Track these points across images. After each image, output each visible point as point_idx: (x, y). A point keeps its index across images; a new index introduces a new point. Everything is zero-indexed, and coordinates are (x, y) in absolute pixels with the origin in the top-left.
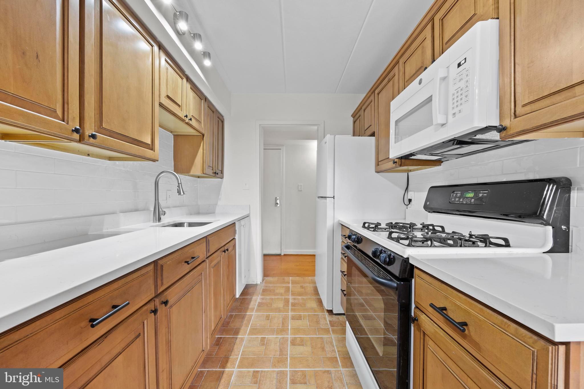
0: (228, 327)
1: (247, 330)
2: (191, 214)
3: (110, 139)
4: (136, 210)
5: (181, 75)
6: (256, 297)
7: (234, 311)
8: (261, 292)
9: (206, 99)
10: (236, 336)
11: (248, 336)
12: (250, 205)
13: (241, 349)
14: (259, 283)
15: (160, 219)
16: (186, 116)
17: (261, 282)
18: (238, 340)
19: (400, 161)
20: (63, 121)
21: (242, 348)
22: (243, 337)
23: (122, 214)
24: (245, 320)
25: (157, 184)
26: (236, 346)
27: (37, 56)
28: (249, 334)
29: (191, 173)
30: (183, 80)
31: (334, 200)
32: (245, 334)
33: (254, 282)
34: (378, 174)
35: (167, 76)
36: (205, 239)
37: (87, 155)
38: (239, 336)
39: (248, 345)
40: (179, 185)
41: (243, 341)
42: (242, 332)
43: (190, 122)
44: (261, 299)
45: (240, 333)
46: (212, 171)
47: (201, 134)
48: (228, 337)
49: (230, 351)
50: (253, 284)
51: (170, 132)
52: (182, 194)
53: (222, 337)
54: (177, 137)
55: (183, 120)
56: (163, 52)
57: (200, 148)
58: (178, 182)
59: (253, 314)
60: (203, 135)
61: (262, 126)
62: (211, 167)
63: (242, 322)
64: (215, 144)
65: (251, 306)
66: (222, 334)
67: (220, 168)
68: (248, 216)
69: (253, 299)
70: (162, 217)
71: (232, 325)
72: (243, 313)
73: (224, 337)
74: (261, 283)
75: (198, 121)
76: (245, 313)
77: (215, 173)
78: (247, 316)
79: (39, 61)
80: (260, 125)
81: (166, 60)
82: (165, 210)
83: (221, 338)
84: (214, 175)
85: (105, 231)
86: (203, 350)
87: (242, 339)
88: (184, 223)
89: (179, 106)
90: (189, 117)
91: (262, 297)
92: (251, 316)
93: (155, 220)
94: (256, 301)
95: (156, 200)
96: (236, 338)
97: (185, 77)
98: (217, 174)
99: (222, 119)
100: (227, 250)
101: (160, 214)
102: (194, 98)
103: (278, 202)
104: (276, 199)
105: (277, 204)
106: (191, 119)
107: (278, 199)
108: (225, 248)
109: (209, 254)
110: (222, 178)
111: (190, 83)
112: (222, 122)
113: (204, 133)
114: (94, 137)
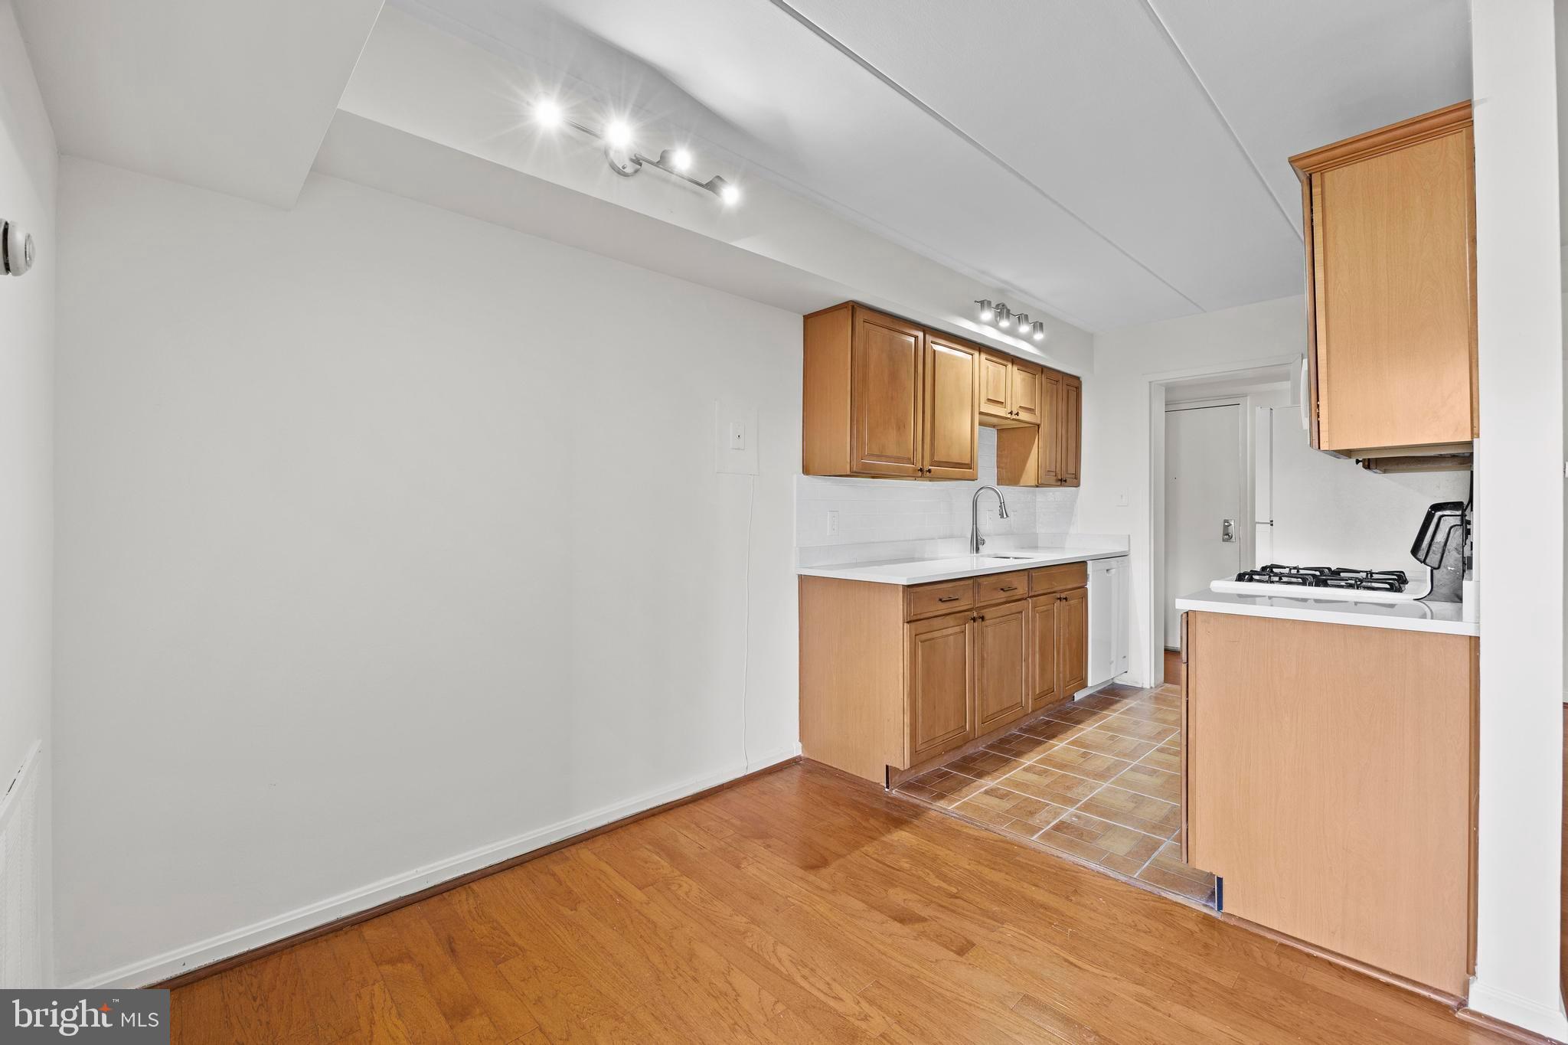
2: (1022, 548)
3: (937, 468)
4: (951, 537)
5: (1006, 363)
7: (1080, 707)
9: (1043, 369)
12: (1129, 536)
14: (1148, 687)
15: (978, 549)
16: (1011, 412)
17: (1153, 686)
20: (914, 464)
25: (975, 503)
27: (904, 425)
29: (1022, 484)
31: (1271, 529)
33: (1136, 682)
35: (988, 376)
40: (1002, 505)
43: (1019, 417)
46: (1055, 478)
47: (1036, 426)
50: (1134, 687)
51: (993, 426)
52: (1005, 516)
53: (1055, 721)
54: (1003, 432)
55: (1008, 419)
56: (984, 352)
57: (1033, 451)
58: (1000, 500)
59: (1113, 715)
60: (1039, 426)
61: (1155, 384)
62: (1054, 471)
64: (1062, 431)
67: (1072, 470)
68: (1124, 555)
70: (980, 547)
74: (1151, 688)
75: (1031, 410)
77: (1061, 480)
79: (905, 428)
80: (1150, 382)
81: (986, 359)
82: (984, 538)
84: (1059, 483)
85: (926, 556)
86: (1022, 707)
89: (1003, 403)
90: (1015, 412)
93: (972, 551)
95: (974, 524)
98: (1065, 481)
99: (1076, 385)
100: (1066, 599)
101: (977, 544)
102: (1024, 380)
103: (1230, 531)
104: (1226, 524)
105: (1227, 536)
106: (1017, 414)
107: (1231, 525)
108: (1063, 595)
109: (1033, 594)
110: (1078, 485)
111: (1017, 364)
112: (1075, 389)
113: (1039, 422)
114: (929, 471)
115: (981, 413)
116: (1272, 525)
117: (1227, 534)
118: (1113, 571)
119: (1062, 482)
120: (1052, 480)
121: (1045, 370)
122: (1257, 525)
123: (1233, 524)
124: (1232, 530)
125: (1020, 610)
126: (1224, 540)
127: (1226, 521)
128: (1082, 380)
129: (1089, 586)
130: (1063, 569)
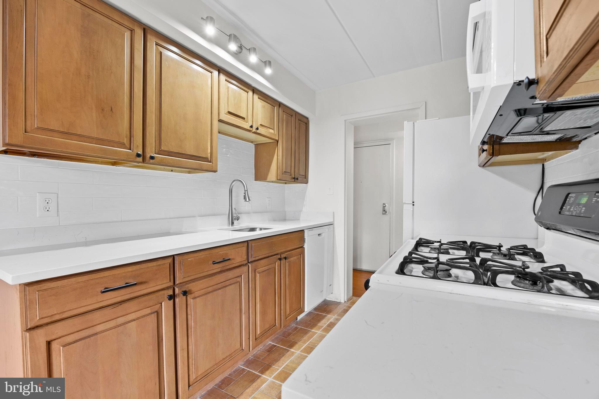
0: (287, 338)
1: (302, 347)
3: (168, 158)
5: (245, 89)
6: (331, 316)
7: (302, 325)
8: (340, 311)
9: (280, 104)
10: (290, 349)
11: (300, 353)
12: (334, 213)
13: (286, 362)
14: (343, 301)
15: (233, 224)
16: (251, 127)
17: (346, 301)
18: (288, 353)
19: (491, 148)
20: (130, 150)
21: (288, 362)
22: (295, 352)
23: (199, 218)
24: (306, 336)
25: (231, 191)
26: (283, 358)
27: (111, 109)
28: (301, 351)
29: (268, 180)
30: (249, 93)
31: (413, 209)
32: (298, 350)
33: (337, 299)
34: (483, 170)
35: (228, 94)
36: (246, 244)
37: (171, 171)
38: (292, 350)
39: (295, 361)
41: (293, 356)
42: (297, 346)
43: (258, 131)
44: (335, 320)
45: (294, 347)
46: (291, 176)
47: (276, 141)
48: (282, 348)
49: (276, 360)
50: (336, 302)
51: (251, 143)
52: (248, 200)
53: (277, 346)
54: (258, 146)
55: (250, 131)
56: (223, 74)
58: (245, 189)
59: (317, 333)
60: (278, 141)
61: (348, 121)
62: (289, 173)
63: (303, 337)
65: (320, 324)
66: (277, 343)
67: (302, 173)
68: (331, 224)
69: (326, 317)
71: (291, 337)
72: (308, 328)
73: (278, 346)
75: (269, 128)
76: (311, 329)
77: (294, 178)
78: (311, 333)
79: (113, 112)
80: (345, 120)
81: (226, 80)
83: (275, 346)
84: (293, 180)
86: (243, 350)
87: (293, 353)
88: (257, 228)
89: (244, 118)
90: (255, 127)
91: (337, 317)
92: (315, 333)
93: (229, 225)
94: (329, 319)
95: (230, 206)
96: (288, 351)
97: (251, 90)
98: (297, 179)
99: (306, 121)
100: (285, 258)
101: (233, 219)
102: (264, 107)
103: (386, 209)
104: (384, 205)
105: (384, 212)
106: (257, 129)
107: (386, 206)
108: (283, 256)
109: (254, 259)
110: (307, 183)
111: (257, 94)
112: (305, 124)
113: (277, 139)
114: (152, 158)
115: (220, 121)
116: (413, 205)
117: (385, 211)
118: (323, 235)
119: (295, 180)
120: (288, 177)
121: (281, 105)
122: (404, 205)
123: (387, 205)
124: (386, 208)
125: (239, 275)
126: (383, 214)
127: (384, 204)
128: (310, 119)
129: (306, 246)
130: (284, 237)
